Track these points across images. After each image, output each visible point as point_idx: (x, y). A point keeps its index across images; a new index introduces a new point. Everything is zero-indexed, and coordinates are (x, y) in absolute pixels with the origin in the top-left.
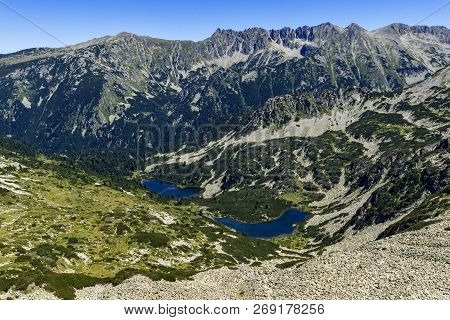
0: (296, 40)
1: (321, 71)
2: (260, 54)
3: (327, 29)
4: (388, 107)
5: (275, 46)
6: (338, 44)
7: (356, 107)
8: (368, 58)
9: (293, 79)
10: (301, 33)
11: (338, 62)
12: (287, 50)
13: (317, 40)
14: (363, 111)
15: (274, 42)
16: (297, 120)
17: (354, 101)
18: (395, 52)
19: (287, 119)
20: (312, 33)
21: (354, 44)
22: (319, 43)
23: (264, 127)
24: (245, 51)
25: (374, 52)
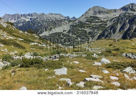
0: (28, 17)
1: (39, 23)
2: (19, 20)
3: (35, 14)
4: (76, 23)
5: (23, 18)
7: (68, 24)
9: (33, 25)
10: (29, 15)
11: (42, 21)
12: (26, 19)
14: (70, 25)
15: (22, 17)
16: (54, 28)
17: (66, 23)
19: (51, 28)
20: (32, 15)
21: (44, 16)
22: (34, 17)
23: (46, 31)
24: (15, 20)
25: (49, 18)
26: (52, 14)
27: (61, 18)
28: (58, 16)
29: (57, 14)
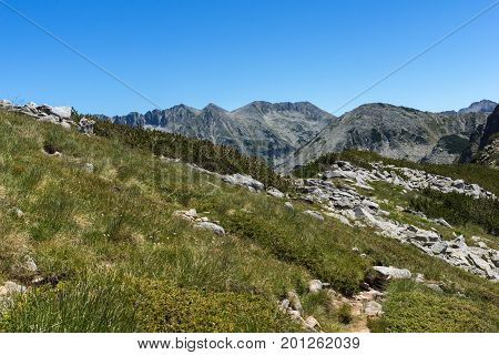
3: (181, 112)
6: (194, 128)
8: (230, 142)
10: (151, 118)
13: (170, 124)
18: (259, 132)
20: (164, 117)
21: (213, 126)
22: (173, 128)
25: (236, 134)
26: (264, 107)
27: (312, 123)
28: (295, 114)
29: (288, 106)
